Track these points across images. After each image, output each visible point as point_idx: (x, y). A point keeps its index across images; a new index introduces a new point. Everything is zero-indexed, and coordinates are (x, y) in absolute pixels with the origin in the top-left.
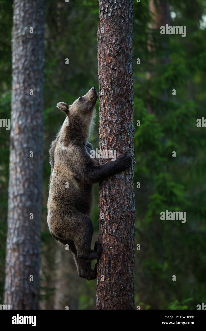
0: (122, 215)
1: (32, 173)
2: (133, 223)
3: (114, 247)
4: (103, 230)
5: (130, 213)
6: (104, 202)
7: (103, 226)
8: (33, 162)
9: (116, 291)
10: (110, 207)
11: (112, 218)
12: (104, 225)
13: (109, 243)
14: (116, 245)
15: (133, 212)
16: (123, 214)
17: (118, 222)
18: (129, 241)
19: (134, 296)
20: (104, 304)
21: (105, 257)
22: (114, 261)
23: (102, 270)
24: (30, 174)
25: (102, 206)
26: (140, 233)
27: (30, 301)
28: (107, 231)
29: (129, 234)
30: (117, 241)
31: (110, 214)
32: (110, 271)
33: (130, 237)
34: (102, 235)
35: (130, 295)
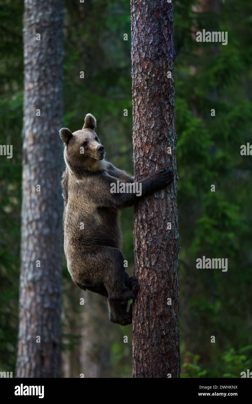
0: (162, 244)
1: (50, 193)
2: (176, 253)
3: (153, 283)
4: (140, 262)
5: (172, 241)
6: (140, 227)
7: (139, 258)
8: (52, 180)
9: (156, 338)
10: (148, 234)
11: (151, 248)
12: (141, 257)
13: (147, 278)
14: (155, 280)
15: (176, 240)
16: (164, 243)
17: (157, 252)
18: (172, 276)
19: (179, 344)
20: (142, 355)
21: (143, 296)
22: (153, 300)
23: (139, 313)
24: (47, 194)
25: (138, 233)
26: (185, 266)
27: (50, 352)
28: (144, 263)
29: (172, 267)
30: (157, 276)
31: (148, 242)
32: (149, 314)
33: (173, 271)
34: (138, 269)
35: (174, 343)
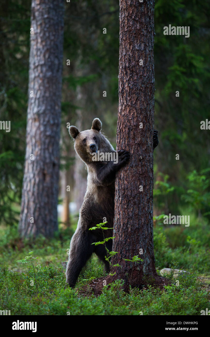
0: (141, 87)
1: (52, 43)
2: (152, 94)
3: (133, 118)
4: (123, 101)
5: (149, 84)
6: (123, 73)
7: (122, 98)
8: (54, 33)
9: (135, 161)
10: (130, 78)
11: (132, 90)
12: (124, 97)
13: (129, 114)
14: (135, 116)
15: (152, 84)
16: (143, 86)
17: (137, 93)
18: (149, 113)
19: (153, 167)
20: (124, 174)
21: (125, 128)
22: (133, 132)
23: (121, 141)
24: (50, 44)
25: (122, 78)
26: (159, 104)
27: (50, 170)
28: (127, 102)
29: (148, 105)
30: (137, 112)
31: (130, 85)
32: (130, 142)
33: (150, 109)
34: (122, 107)
35: (148, 166)
